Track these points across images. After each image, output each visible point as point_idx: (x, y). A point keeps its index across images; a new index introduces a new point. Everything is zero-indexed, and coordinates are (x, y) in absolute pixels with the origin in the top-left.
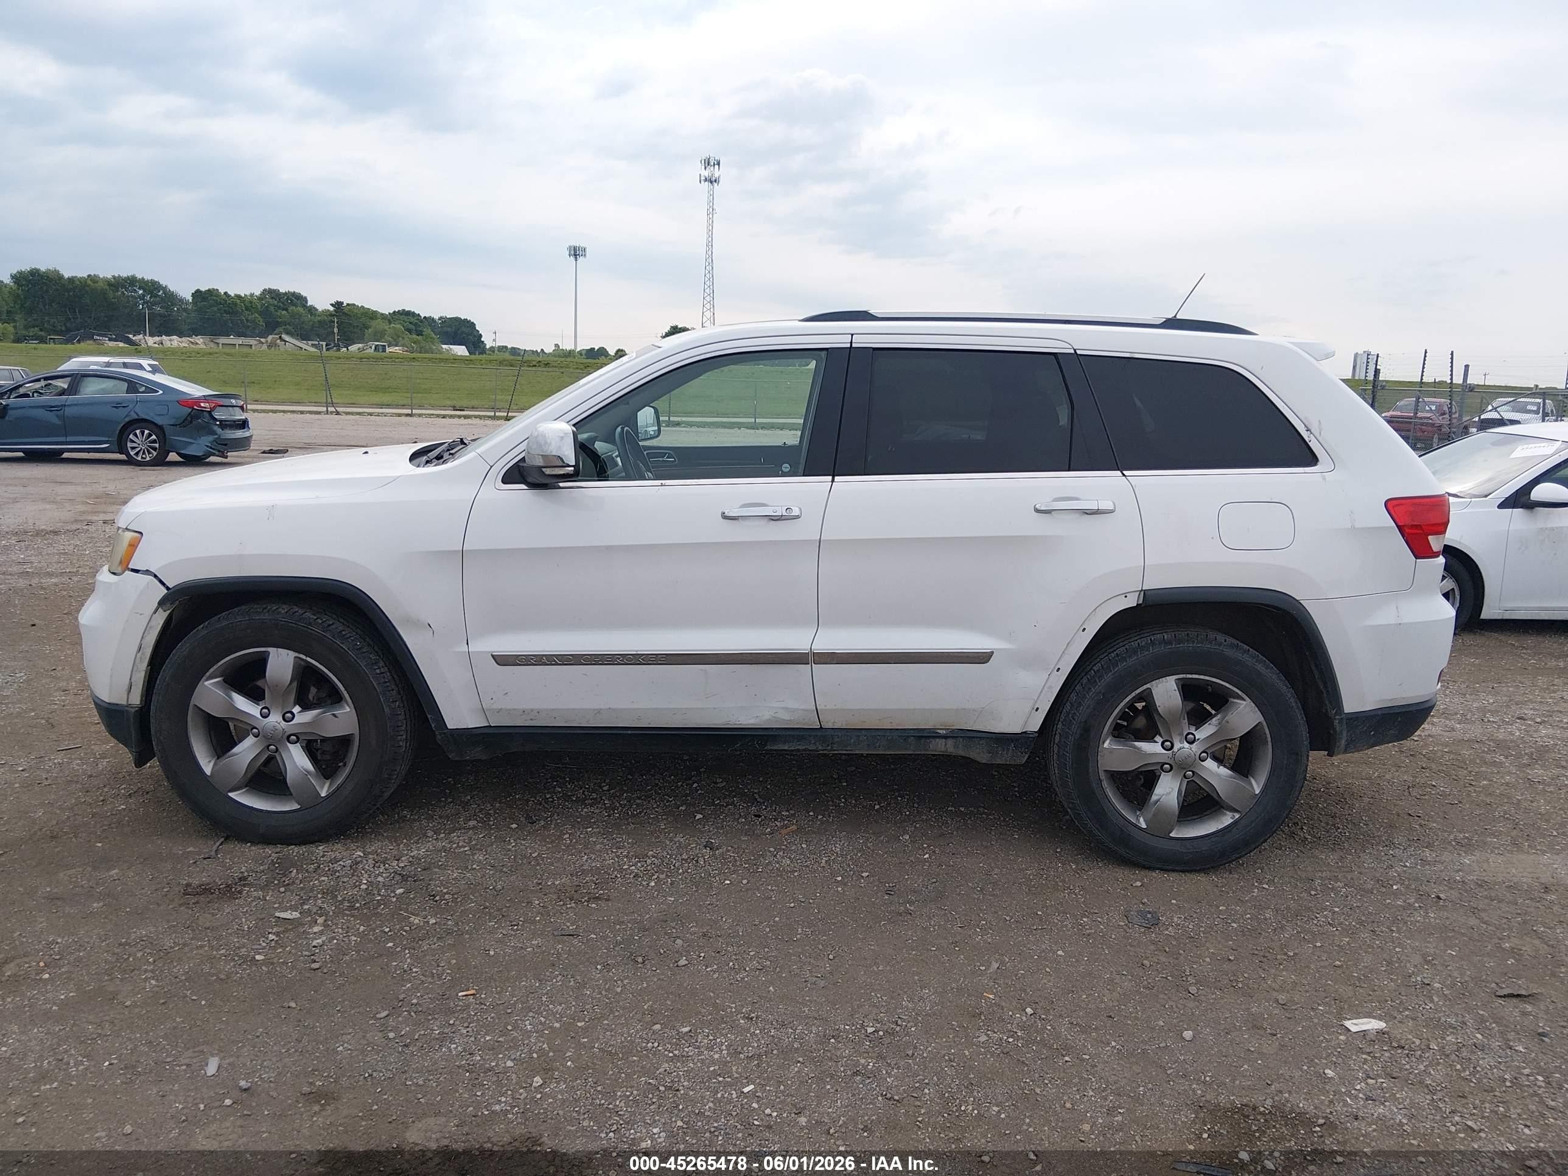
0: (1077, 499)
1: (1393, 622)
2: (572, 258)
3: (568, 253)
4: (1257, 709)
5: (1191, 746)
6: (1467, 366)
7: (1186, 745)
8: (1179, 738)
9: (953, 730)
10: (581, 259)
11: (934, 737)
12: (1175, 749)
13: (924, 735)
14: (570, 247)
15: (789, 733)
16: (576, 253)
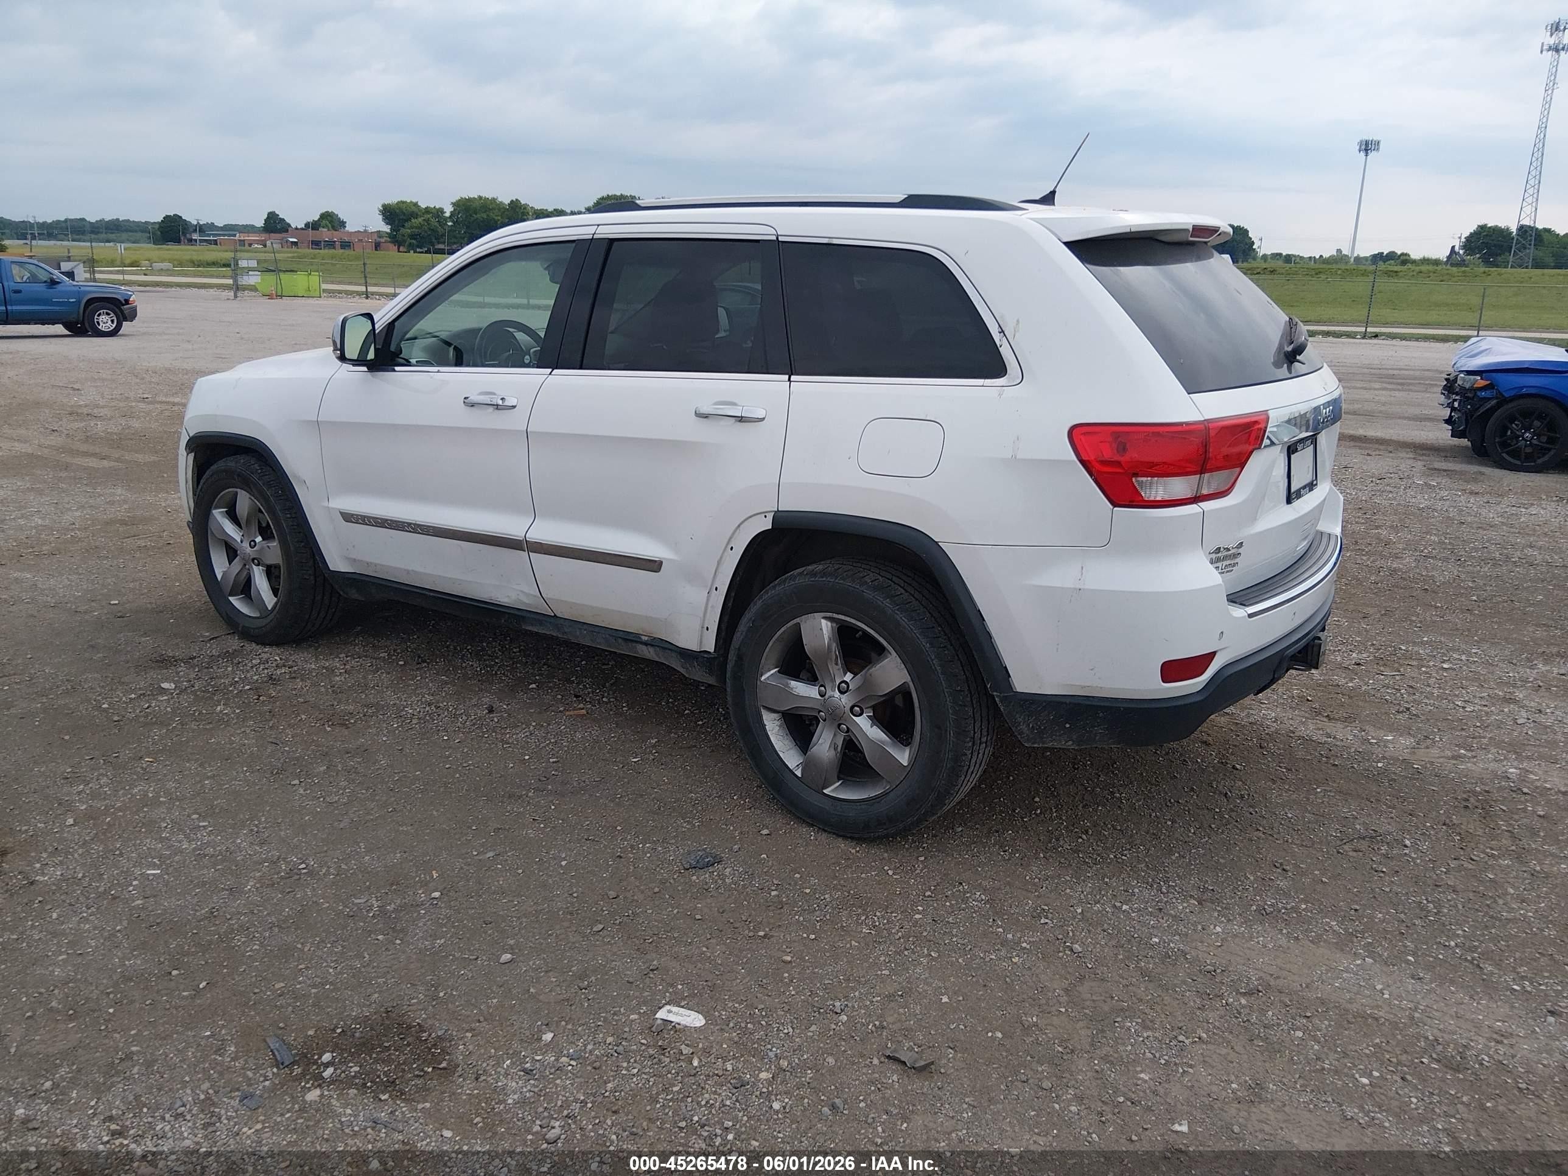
0: (735, 404)
1: (1069, 584)
2: (1363, 154)
3: (1358, 148)
4: (903, 666)
5: (842, 696)
7: (837, 694)
8: (831, 684)
9: (655, 638)
10: (1372, 155)
11: (637, 642)
12: (827, 697)
13: (631, 638)
14: (1361, 142)
15: (532, 616)
16: (1367, 147)
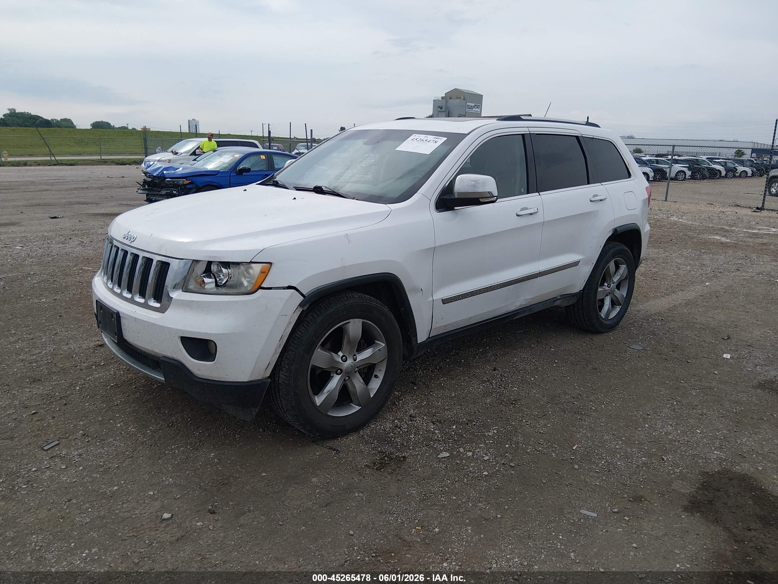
0: (598, 195)
5: (614, 284)
6: (311, 130)
9: (563, 295)
12: (611, 287)
